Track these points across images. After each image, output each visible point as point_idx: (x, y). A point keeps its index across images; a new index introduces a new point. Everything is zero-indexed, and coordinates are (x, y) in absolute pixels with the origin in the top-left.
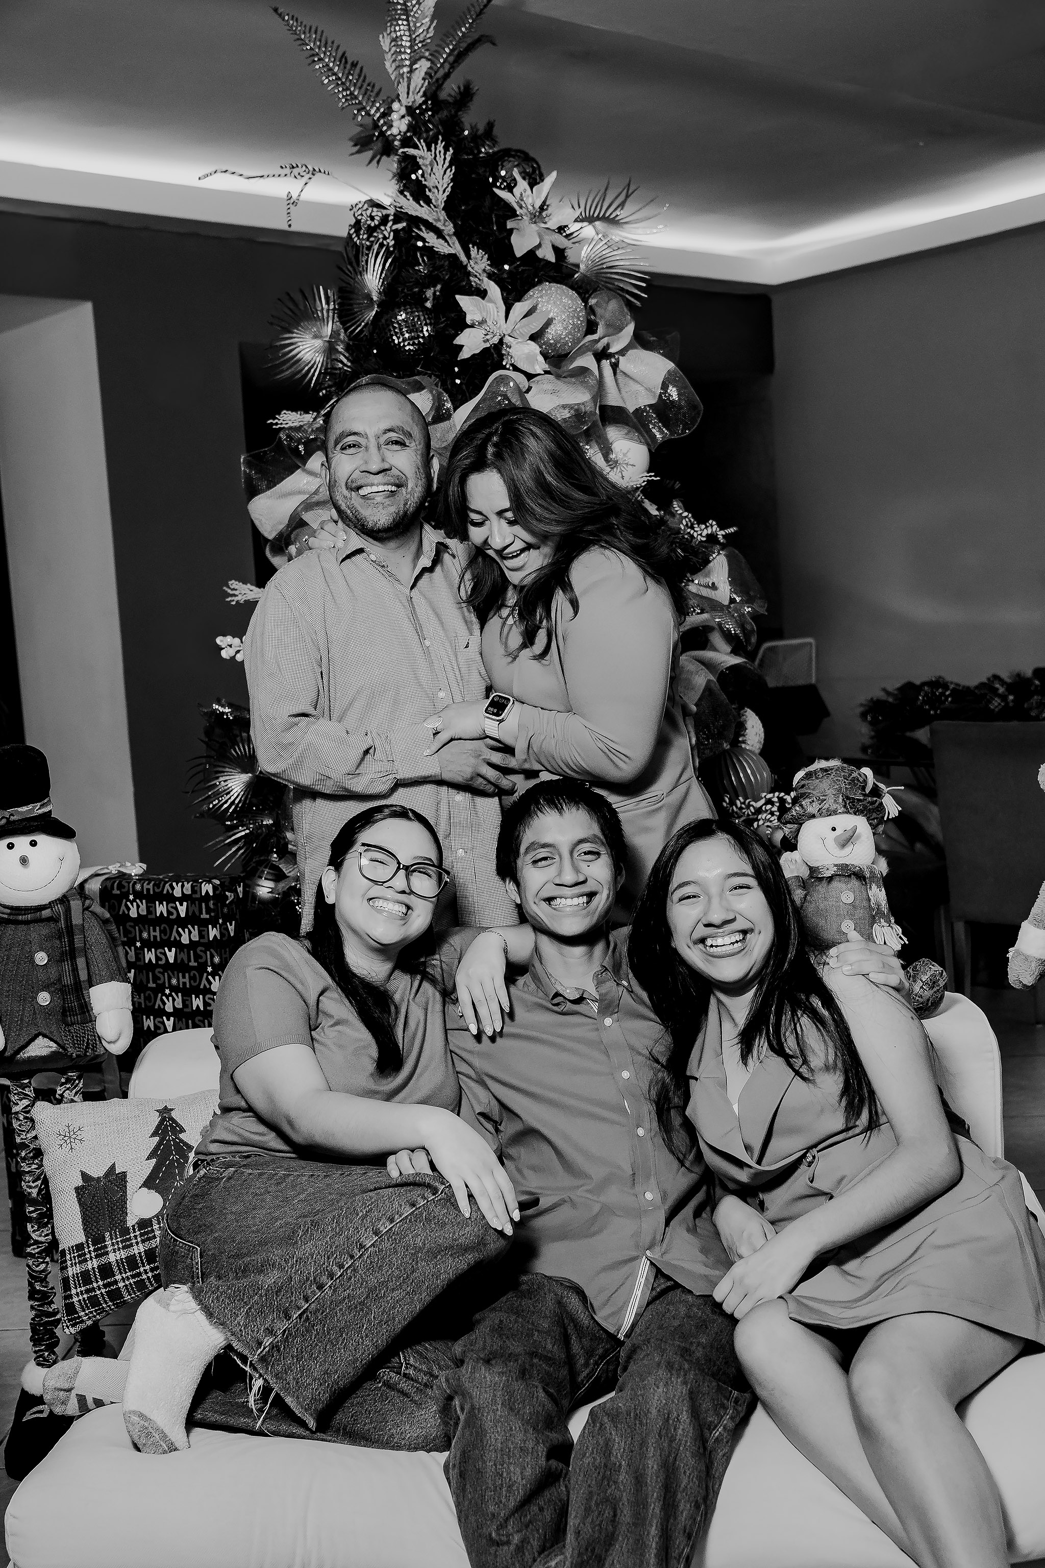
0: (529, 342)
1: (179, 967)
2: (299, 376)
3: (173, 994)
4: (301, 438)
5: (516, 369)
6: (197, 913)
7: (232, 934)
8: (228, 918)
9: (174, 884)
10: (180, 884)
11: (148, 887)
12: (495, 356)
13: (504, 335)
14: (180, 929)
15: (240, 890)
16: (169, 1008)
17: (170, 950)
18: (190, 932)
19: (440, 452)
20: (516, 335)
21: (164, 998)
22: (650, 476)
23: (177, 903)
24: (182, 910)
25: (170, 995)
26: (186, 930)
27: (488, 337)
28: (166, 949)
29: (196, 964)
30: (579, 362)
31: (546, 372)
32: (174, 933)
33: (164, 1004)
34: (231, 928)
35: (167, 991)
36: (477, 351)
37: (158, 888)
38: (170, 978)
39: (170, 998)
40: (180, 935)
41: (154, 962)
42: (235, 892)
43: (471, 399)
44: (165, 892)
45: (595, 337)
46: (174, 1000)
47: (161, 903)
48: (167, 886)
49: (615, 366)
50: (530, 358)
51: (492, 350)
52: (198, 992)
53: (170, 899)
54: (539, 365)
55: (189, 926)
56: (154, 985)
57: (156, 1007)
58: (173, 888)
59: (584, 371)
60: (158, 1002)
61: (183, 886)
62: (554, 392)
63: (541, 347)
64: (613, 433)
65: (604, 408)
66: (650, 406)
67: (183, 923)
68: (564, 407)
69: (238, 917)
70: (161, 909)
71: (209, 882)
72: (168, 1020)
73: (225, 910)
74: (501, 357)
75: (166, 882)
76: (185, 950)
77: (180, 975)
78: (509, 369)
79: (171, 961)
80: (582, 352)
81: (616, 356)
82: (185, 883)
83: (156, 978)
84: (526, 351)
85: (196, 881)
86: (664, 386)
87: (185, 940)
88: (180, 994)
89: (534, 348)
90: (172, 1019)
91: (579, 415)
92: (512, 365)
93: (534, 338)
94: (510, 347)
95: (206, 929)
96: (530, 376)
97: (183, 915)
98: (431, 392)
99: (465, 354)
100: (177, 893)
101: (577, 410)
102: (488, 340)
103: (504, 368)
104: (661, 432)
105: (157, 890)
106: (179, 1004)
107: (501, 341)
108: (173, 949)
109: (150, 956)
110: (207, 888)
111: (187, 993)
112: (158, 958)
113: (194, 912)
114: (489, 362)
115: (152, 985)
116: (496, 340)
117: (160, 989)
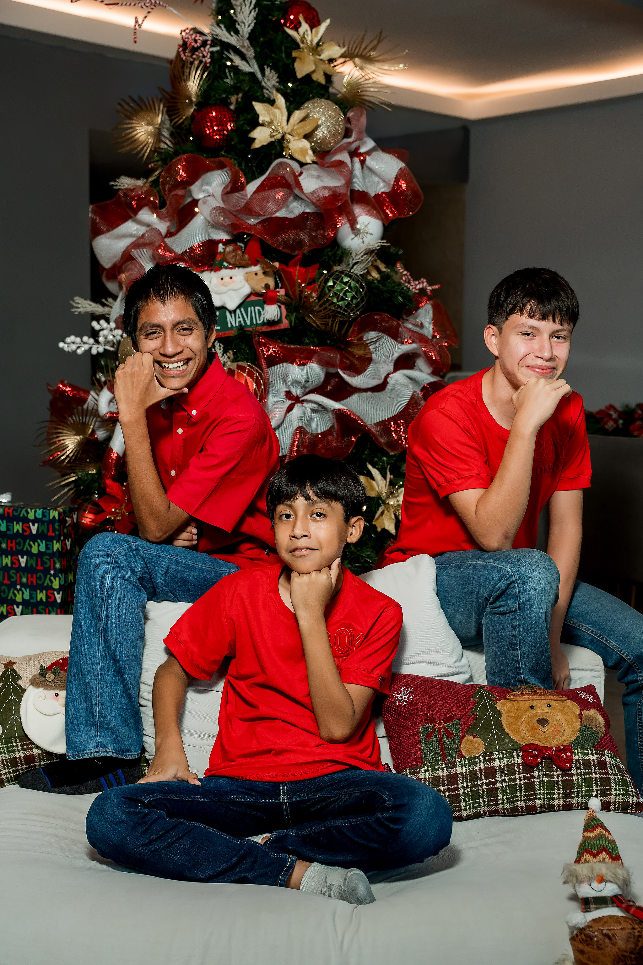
0: (303, 140)
1: (28, 569)
2: (135, 151)
3: (23, 589)
4: (135, 196)
5: (292, 158)
6: (46, 532)
7: (69, 548)
8: (67, 537)
9: (29, 510)
10: (33, 510)
11: (8, 511)
12: (278, 148)
13: (286, 133)
14: (31, 543)
15: (75, 517)
16: (19, 599)
17: (22, 557)
18: (39, 545)
19: (235, 213)
20: (294, 134)
21: (16, 592)
22: (383, 243)
23: (31, 524)
24: (34, 529)
25: (20, 589)
26: (36, 544)
27: (274, 134)
28: (20, 557)
29: (42, 568)
30: (338, 157)
31: (314, 162)
32: (27, 546)
33: (15, 596)
34: (68, 543)
35: (18, 587)
36: (265, 143)
37: (17, 511)
38: (21, 577)
39: (20, 592)
40: (31, 547)
41: (9, 565)
42: (72, 518)
43: (258, 177)
44: (21, 515)
45: (350, 140)
46: (23, 593)
47: (18, 523)
48: (24, 511)
49: (363, 162)
50: (303, 151)
51: (276, 144)
52: (42, 588)
53: (25, 521)
54: (309, 157)
55: (39, 541)
56: (8, 582)
57: (9, 598)
58: (28, 513)
59: (341, 163)
60: (11, 594)
61: (35, 512)
62: (318, 177)
63: (311, 144)
64: (358, 210)
65: (353, 192)
66: (385, 193)
67: (34, 538)
68: (325, 188)
69: (73, 536)
70: (18, 527)
71: (55, 509)
72: (18, 607)
73: (65, 530)
74: (282, 149)
75: (22, 509)
76: (34, 558)
77: (30, 575)
78: (287, 158)
79: (23, 565)
80: (340, 150)
81: (364, 155)
82: (38, 510)
83: (10, 577)
84: (301, 146)
85: (46, 508)
86: (397, 179)
87: (35, 550)
88: (28, 590)
89: (306, 144)
90: (21, 607)
91: (335, 196)
92: (290, 155)
93: (307, 137)
94: (288, 142)
95: (51, 543)
96: (302, 164)
97: (34, 532)
98: (231, 170)
99: (257, 145)
100: (31, 516)
101: (334, 191)
102: (273, 136)
103: (284, 157)
104: (392, 212)
105: (15, 514)
106: (27, 596)
107: (283, 137)
108: (25, 557)
109: (7, 561)
110: (54, 514)
111: (33, 588)
112: (12, 563)
113: (43, 531)
114: (273, 152)
115: (6, 582)
116: (279, 136)
117: (13, 585)
